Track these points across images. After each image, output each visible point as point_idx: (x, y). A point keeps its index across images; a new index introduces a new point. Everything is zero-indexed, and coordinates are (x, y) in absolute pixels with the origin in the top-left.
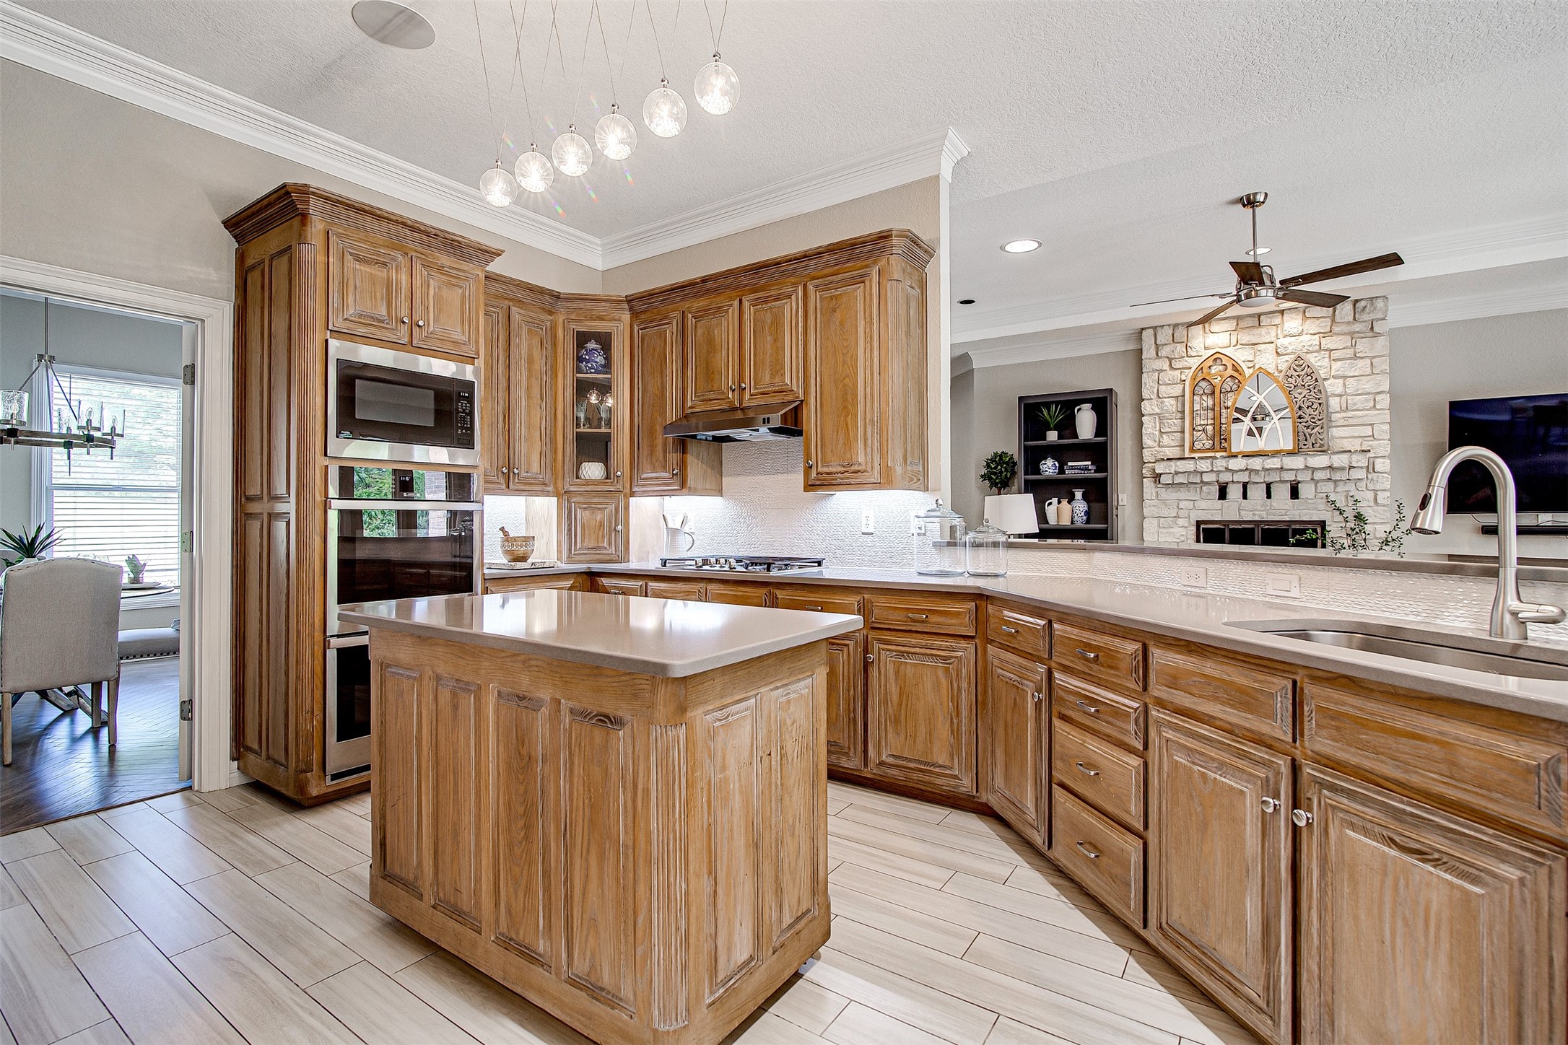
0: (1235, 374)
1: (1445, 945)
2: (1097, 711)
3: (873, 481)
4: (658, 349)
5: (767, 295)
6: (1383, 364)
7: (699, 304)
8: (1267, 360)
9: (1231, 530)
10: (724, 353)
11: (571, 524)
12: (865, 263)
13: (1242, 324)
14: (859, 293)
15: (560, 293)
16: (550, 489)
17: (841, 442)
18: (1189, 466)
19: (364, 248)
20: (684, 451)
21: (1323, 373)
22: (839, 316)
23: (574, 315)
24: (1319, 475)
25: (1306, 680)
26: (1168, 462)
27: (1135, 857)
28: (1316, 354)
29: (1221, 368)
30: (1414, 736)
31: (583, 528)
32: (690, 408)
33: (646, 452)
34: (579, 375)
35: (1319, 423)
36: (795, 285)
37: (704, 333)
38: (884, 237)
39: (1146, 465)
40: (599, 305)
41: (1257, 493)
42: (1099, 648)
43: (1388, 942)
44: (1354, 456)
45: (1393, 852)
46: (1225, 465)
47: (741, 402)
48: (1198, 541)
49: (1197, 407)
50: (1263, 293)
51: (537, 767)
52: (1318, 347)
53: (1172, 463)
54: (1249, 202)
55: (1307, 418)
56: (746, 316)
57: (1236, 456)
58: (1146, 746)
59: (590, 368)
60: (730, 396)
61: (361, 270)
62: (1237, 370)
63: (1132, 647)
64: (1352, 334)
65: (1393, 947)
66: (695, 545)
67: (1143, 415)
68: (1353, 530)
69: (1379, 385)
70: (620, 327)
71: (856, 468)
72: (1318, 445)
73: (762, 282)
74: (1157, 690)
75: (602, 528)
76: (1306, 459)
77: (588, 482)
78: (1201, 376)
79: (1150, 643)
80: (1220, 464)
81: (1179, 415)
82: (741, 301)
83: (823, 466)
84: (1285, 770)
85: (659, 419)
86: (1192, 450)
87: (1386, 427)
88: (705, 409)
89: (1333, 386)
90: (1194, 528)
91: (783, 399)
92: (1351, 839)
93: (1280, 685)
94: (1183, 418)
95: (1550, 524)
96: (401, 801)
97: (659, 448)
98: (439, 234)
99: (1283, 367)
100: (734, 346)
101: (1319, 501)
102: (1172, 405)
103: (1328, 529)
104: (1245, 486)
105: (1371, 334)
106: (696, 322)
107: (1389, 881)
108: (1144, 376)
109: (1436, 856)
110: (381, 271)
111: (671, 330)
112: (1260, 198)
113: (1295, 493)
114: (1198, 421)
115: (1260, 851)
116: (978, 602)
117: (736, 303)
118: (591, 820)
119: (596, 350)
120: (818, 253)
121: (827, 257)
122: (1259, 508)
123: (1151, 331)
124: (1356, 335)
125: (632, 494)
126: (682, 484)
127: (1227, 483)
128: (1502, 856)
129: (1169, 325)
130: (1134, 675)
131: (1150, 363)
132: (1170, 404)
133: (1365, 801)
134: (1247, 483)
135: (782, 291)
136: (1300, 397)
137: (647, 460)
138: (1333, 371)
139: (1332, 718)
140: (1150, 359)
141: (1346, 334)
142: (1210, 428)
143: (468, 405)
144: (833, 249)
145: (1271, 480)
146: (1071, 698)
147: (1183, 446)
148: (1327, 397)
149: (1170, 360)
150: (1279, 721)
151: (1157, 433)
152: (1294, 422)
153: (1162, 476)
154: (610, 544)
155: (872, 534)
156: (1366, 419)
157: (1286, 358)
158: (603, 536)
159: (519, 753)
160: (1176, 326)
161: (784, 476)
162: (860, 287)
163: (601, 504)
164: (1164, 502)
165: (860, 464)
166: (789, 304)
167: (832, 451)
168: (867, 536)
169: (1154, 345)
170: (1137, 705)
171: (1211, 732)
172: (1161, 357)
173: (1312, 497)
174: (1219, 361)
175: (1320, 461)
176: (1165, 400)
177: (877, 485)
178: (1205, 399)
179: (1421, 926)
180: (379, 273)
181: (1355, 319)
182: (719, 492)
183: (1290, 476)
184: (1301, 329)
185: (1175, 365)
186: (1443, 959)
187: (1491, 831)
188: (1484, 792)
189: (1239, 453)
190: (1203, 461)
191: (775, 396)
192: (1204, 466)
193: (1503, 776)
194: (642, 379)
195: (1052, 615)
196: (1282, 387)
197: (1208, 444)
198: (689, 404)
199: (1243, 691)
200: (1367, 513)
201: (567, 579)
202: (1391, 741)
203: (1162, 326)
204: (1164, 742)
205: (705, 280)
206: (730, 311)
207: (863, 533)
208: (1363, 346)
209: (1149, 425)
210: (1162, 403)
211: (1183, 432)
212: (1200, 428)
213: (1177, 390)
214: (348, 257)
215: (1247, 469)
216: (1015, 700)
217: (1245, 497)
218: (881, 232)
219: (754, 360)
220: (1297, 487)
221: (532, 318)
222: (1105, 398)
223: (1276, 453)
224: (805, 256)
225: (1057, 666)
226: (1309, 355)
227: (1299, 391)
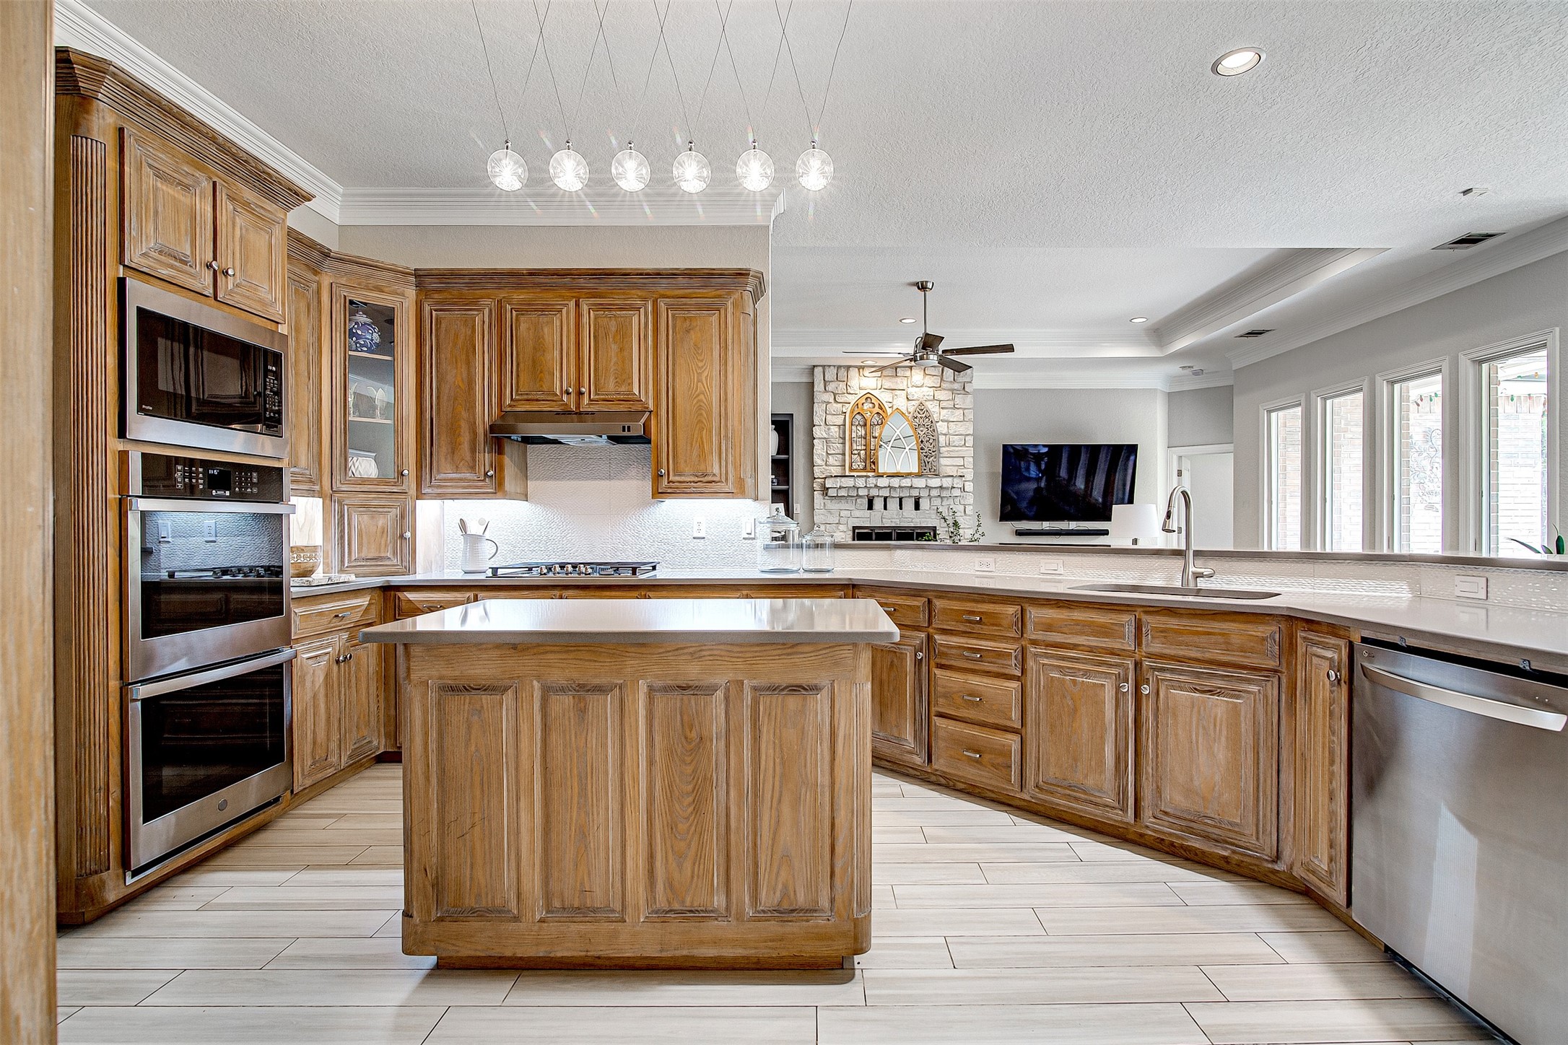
0: (881, 412)
1: (1224, 732)
2: (981, 656)
3: (727, 490)
4: (462, 338)
5: (611, 302)
6: (970, 415)
7: (519, 296)
8: (901, 403)
9: (876, 533)
10: (557, 353)
11: (342, 531)
12: (718, 292)
13: (885, 373)
14: (714, 319)
15: (330, 251)
16: (317, 488)
17: (695, 453)
18: (849, 482)
19: (164, 160)
20: (500, 452)
21: (935, 417)
22: (693, 337)
23: (345, 279)
24: (934, 493)
25: (1142, 614)
26: (835, 478)
27: (1015, 747)
28: (931, 403)
29: (871, 405)
30: (1209, 634)
31: (360, 535)
32: (510, 406)
33: (444, 449)
34: (351, 353)
35: (933, 454)
36: (645, 299)
37: (529, 329)
38: (742, 274)
39: (816, 480)
40: (376, 272)
41: (893, 504)
42: (982, 613)
43: (1194, 741)
44: (955, 479)
45: (1197, 695)
46: (875, 482)
47: (578, 405)
48: (854, 540)
49: (854, 435)
50: (931, 357)
51: (712, 745)
52: (932, 397)
53: (838, 479)
54: (922, 287)
55: (926, 450)
56: (585, 319)
57: (883, 476)
58: (1023, 671)
59: (362, 346)
60: (565, 399)
61: (163, 190)
62: (881, 409)
63: (1011, 610)
64: (952, 390)
65: (1197, 742)
66: (498, 552)
67: (814, 438)
68: (952, 533)
69: (967, 429)
70: (405, 302)
71: (710, 478)
72: (933, 470)
73: (602, 288)
74: (1031, 633)
75: (385, 535)
76: (926, 480)
77: (364, 481)
78: (857, 411)
79: (1026, 606)
80: (872, 481)
81: (841, 441)
82: (577, 305)
83: (675, 475)
84: (1131, 667)
85: (464, 415)
86: (851, 470)
87: (971, 460)
88: (530, 409)
89: (941, 427)
90: (851, 533)
91: (630, 408)
92: (1173, 693)
93: (1127, 619)
94: (844, 443)
95: (1047, 528)
96: (477, 829)
97: (466, 447)
98: (251, 161)
99: (911, 409)
100: (568, 348)
101: (932, 512)
102: (836, 432)
103: (937, 532)
104: (885, 499)
105: (963, 392)
106: (517, 315)
107: (1195, 710)
108: (816, 405)
109: (1219, 690)
110: (186, 197)
111: (482, 319)
112: (930, 285)
113: (917, 507)
114: (855, 447)
115: (1114, 716)
116: (845, 591)
117: (572, 304)
118: (783, 775)
119: (369, 325)
120: (673, 274)
121: (681, 280)
122: (895, 516)
123: (821, 368)
124: (955, 392)
125: (420, 495)
126: (497, 487)
127: (873, 497)
128: (1249, 681)
129: (834, 366)
130: (1014, 627)
131: (820, 396)
132: (835, 431)
133: (1181, 672)
134: (887, 497)
135: (628, 302)
136: (922, 433)
137: (446, 459)
138: (941, 417)
139: (1162, 632)
140: (820, 392)
141: (949, 390)
142: (863, 452)
143: (275, 382)
144: (690, 274)
145: (903, 496)
146: (954, 651)
147: (845, 466)
148: (938, 435)
149: (835, 395)
150: (1127, 639)
151: (825, 454)
152: (919, 452)
153: (830, 490)
154: (395, 553)
155: (704, 538)
156: (961, 452)
157: (913, 403)
158: (386, 545)
159: (686, 738)
160: (839, 367)
161: (607, 483)
162: (715, 314)
163: (384, 507)
164: (829, 511)
165: (714, 475)
166: (637, 316)
167: (686, 461)
168: (698, 540)
169: (823, 381)
170: (1016, 647)
171: (1079, 654)
172: (828, 392)
173: (928, 509)
174: (869, 400)
175: (935, 482)
176: (832, 427)
177: (730, 495)
178: (860, 429)
179: (1212, 727)
180: (182, 198)
181: (954, 380)
182: (525, 497)
183: (915, 493)
184: (922, 382)
185: (839, 399)
186: (1223, 739)
187: (1245, 672)
188: (1243, 654)
189: (885, 473)
190: (860, 479)
191: (621, 404)
192: (861, 482)
193: (1252, 644)
194: (437, 367)
195: (930, 595)
196: (911, 426)
197: (862, 465)
198: (508, 402)
199: (1103, 626)
200: (961, 521)
201: (363, 596)
202: (1196, 638)
203: (830, 366)
204: (1041, 666)
205: (532, 273)
206: (564, 311)
207: (694, 538)
208: (959, 400)
209: (819, 447)
210: (829, 429)
211: (844, 454)
212: (856, 452)
213: (839, 420)
214: (146, 169)
215: (889, 486)
216: (892, 662)
217: (885, 508)
218: (740, 269)
219: (595, 366)
220: (919, 502)
221: (299, 276)
222: (787, 422)
223: (908, 475)
224: (658, 274)
225: (934, 631)
226: (927, 403)
227: (921, 429)
